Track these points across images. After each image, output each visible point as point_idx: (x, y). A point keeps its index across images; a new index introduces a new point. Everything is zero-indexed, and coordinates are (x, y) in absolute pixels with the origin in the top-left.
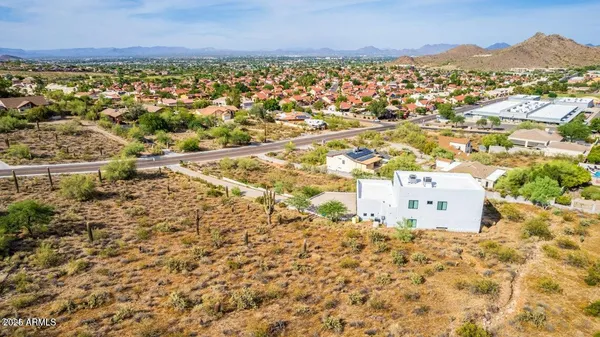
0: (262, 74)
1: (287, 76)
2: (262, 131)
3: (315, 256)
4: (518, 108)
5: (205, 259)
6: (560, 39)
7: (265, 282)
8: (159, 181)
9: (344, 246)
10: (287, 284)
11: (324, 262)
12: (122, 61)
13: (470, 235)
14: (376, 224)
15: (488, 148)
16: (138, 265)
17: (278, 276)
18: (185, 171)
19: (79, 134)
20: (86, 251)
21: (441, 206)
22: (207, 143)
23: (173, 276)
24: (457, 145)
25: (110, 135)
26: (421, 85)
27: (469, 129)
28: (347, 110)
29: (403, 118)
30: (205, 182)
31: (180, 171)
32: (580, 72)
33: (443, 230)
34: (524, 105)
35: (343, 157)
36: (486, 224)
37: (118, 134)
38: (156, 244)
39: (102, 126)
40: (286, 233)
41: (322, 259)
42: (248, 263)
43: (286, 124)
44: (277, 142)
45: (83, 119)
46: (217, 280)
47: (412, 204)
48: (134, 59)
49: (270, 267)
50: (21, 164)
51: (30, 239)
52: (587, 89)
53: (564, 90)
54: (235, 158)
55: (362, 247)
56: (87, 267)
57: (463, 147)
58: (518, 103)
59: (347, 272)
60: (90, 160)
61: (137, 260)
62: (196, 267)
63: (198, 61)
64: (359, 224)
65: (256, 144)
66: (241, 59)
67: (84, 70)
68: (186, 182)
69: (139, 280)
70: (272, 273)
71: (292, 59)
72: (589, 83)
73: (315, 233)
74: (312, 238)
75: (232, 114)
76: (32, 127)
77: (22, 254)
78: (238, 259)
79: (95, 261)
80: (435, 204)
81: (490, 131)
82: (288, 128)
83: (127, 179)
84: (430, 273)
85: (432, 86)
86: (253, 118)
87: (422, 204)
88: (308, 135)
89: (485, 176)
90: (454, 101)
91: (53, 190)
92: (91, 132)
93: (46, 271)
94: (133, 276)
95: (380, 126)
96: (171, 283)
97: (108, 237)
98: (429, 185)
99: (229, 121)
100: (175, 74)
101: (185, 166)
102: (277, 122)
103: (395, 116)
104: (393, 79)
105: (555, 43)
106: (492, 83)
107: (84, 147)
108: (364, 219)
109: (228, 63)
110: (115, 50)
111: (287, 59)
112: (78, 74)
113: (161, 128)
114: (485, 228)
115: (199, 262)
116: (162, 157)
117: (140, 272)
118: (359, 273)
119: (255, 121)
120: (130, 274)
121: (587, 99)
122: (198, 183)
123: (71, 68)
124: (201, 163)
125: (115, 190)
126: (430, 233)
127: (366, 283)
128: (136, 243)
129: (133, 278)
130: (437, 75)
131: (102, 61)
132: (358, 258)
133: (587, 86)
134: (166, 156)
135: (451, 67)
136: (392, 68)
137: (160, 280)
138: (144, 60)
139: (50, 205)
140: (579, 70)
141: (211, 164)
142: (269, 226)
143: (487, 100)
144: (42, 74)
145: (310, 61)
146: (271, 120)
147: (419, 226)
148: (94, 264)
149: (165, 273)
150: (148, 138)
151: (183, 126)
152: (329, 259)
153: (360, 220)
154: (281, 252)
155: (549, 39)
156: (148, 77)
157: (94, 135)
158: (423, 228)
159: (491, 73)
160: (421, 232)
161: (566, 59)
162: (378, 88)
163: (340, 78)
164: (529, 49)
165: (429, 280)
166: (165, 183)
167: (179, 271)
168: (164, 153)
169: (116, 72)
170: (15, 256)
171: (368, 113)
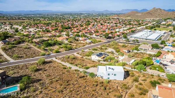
0: (75, 20)
1: (82, 21)
2: (75, 44)
3: (87, 88)
4: (145, 35)
5: (65, 89)
6: (160, 9)
7: (77, 95)
8: (51, 64)
9: (93, 85)
10: (81, 96)
11: (89, 90)
12: (33, 15)
13: (121, 81)
14: (101, 78)
15: (133, 51)
16: (51, 91)
17: (80, 94)
18: (57, 60)
19: (28, 48)
20: (40, 88)
21: (115, 75)
22: (61, 50)
23: (59, 94)
24: (125, 51)
25: (36, 48)
26: (120, 25)
27: (130, 42)
28: (98, 36)
29: (113, 38)
30: (62, 64)
31: (55, 60)
32: (165, 20)
33: (116, 80)
34: (146, 34)
35: (95, 56)
36: (125, 78)
37: (38, 48)
38: (54, 85)
39: (34, 45)
40: (81, 81)
41: (88, 89)
42: (73, 90)
43: (82, 42)
44: (79, 48)
45: (28, 43)
46: (67, 95)
47: (109, 74)
48: (37, 14)
49: (78, 91)
50: (17, 60)
51: (27, 85)
52: (166, 26)
53: (159, 27)
54: (68, 55)
55: (97, 85)
56: (41, 92)
57: (126, 51)
58: (145, 33)
59: (93, 92)
60: (33, 57)
61: (51, 90)
62: (63, 91)
63: (56, 15)
64: (98, 78)
65: (74, 49)
66: (68, 14)
67: (23, 19)
68: (57, 64)
69: (52, 95)
70: (78, 93)
71: (83, 14)
72: (167, 24)
73: (88, 81)
74: (87, 83)
75: (67, 39)
76: (16, 47)
77: (28, 89)
78: (72, 89)
79: (42, 90)
80: (114, 75)
81: (136, 43)
82: (82, 43)
83: (43, 64)
84: (110, 92)
85: (123, 25)
86: (73, 40)
87: (111, 74)
88: (87, 46)
89: (130, 61)
90: (128, 31)
91: (27, 68)
92: (31, 47)
93: (33, 93)
94: (51, 94)
95: (107, 41)
96: (59, 96)
97: (43, 83)
98: (112, 70)
99: (66, 42)
100: (50, 20)
101: (56, 58)
102: (79, 41)
103: (111, 38)
104: (112, 22)
105: (159, 11)
106: (140, 24)
107: (30, 53)
108: (99, 76)
109: (65, 16)
110: (31, 11)
111: (82, 14)
112: (21, 21)
113: (49, 45)
114: (125, 79)
115: (63, 90)
116: (50, 55)
117: (52, 93)
118: (96, 93)
119: (73, 41)
120: (50, 94)
121: (164, 31)
122: (60, 64)
123: (19, 19)
124: (60, 57)
125: (41, 68)
126: (112, 81)
127: (97, 95)
128: (49, 85)
129: (51, 95)
130: (125, 21)
131: (27, 15)
132: (96, 88)
133: (166, 25)
134: (51, 55)
135: (129, 18)
136: (112, 18)
137: (57, 95)
138: (39, 14)
139: (28, 73)
140: (165, 19)
141: (63, 57)
142: (77, 79)
143: (137, 31)
144: (11, 21)
145: (89, 15)
146: (78, 40)
147: (110, 79)
148: (42, 91)
149: (57, 93)
150: (46, 48)
151: (54, 44)
152: (90, 89)
153: (98, 77)
154: (80, 87)
155: (157, 10)
156: (42, 22)
157: (32, 49)
158: (111, 79)
159: (140, 20)
160: (111, 80)
161: (162, 16)
162: (108, 26)
163: (97, 22)
164: (151, 12)
165: (109, 94)
166: (52, 65)
167: (60, 93)
168: (50, 54)
169: (32, 20)
170: (26, 90)
171: (104, 36)
